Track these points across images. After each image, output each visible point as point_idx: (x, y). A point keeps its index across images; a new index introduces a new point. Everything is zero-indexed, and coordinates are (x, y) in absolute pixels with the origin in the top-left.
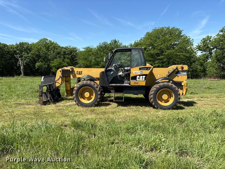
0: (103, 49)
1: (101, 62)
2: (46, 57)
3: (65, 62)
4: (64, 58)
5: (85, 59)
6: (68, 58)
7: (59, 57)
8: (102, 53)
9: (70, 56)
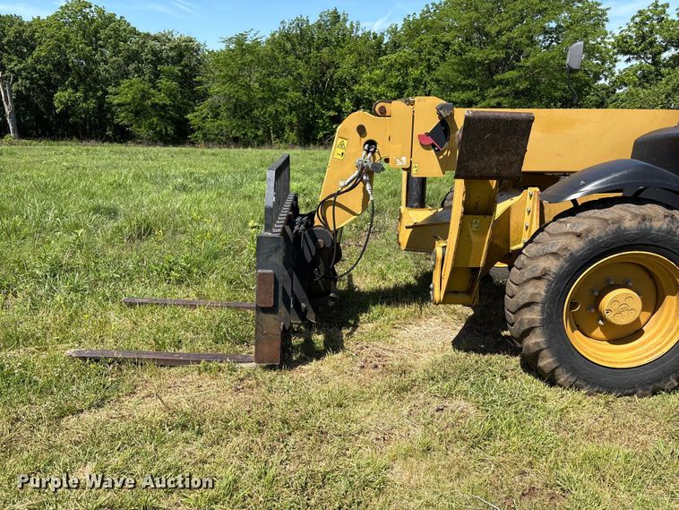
0: (293, 45)
1: (287, 90)
2: (88, 72)
3: (159, 91)
4: (157, 76)
5: (233, 79)
6: (171, 76)
7: (138, 70)
8: (291, 58)
9: (176, 69)
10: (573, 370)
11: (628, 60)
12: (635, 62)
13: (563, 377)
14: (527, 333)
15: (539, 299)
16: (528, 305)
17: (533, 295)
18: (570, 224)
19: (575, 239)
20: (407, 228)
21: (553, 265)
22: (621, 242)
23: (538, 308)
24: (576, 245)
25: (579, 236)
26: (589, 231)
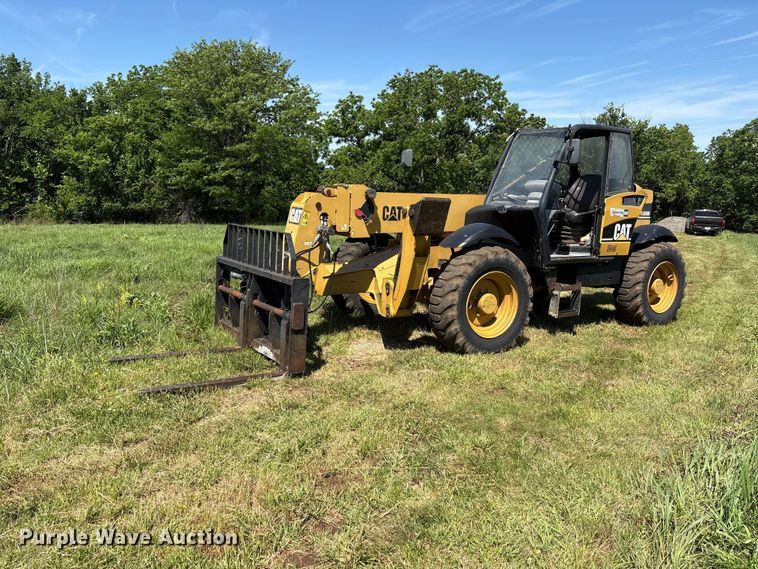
10: (473, 343)
11: (338, 142)
12: (343, 144)
13: (469, 348)
14: (449, 324)
15: (456, 302)
16: (449, 307)
17: (453, 300)
18: (464, 259)
19: (469, 267)
20: (325, 278)
21: (460, 282)
22: (489, 266)
23: (455, 308)
24: (470, 270)
25: (470, 265)
26: (475, 262)
